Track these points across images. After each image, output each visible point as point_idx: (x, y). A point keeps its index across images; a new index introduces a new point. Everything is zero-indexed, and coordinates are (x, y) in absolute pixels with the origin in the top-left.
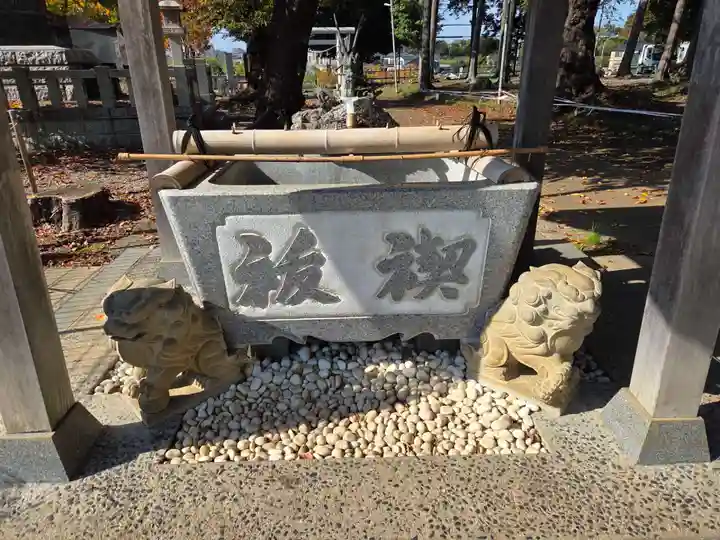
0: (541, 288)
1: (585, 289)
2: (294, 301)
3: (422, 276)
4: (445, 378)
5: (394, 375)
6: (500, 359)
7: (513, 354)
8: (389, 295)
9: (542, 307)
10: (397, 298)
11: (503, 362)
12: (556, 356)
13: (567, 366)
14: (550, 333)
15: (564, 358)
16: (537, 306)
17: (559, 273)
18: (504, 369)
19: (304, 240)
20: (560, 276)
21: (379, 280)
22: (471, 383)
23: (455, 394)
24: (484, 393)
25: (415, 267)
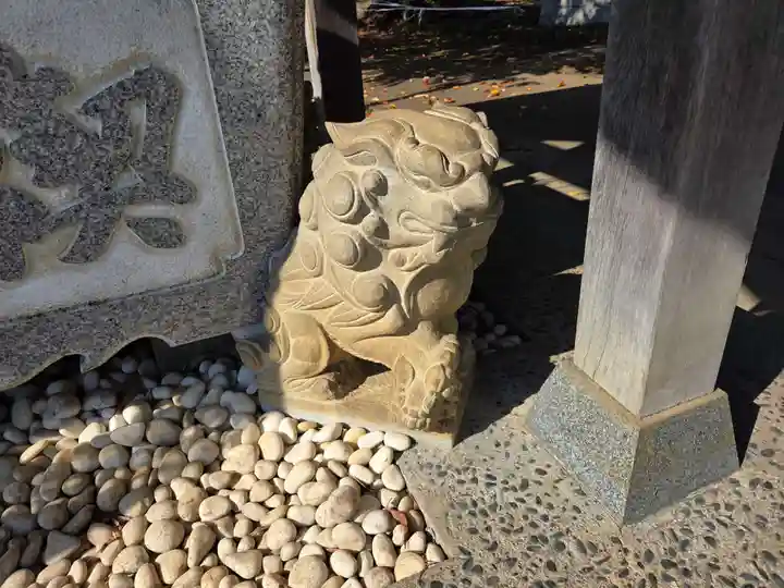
0: (360, 170)
1: (460, 148)
4: (213, 425)
5: (93, 449)
6: (316, 358)
7: (338, 343)
9: (370, 219)
11: (323, 363)
12: (423, 329)
13: (449, 342)
14: (403, 281)
15: (440, 330)
16: (356, 220)
17: (392, 123)
18: (329, 377)
20: (398, 129)
22: (271, 422)
23: (235, 457)
24: (300, 434)
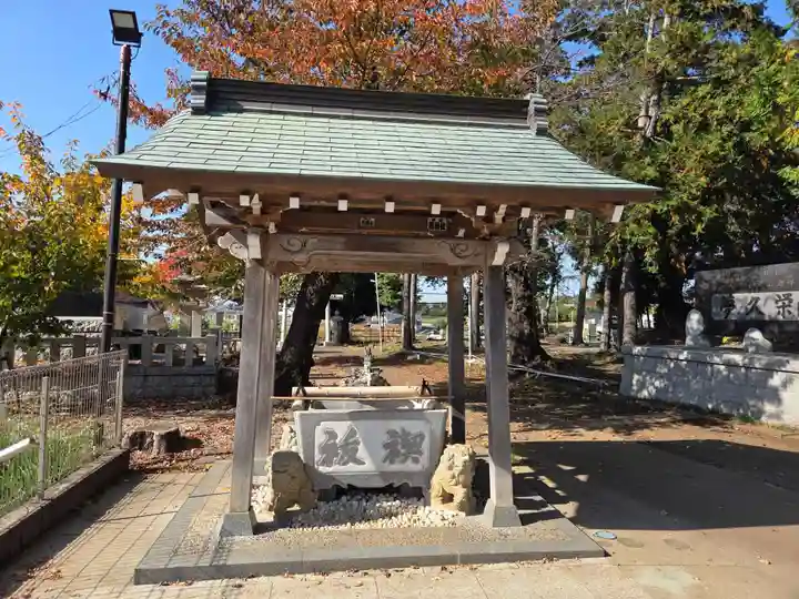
2: (344, 464)
3: (403, 451)
4: (415, 505)
5: (390, 506)
6: (439, 493)
7: (444, 488)
8: (388, 462)
9: (452, 461)
10: (392, 462)
11: (441, 494)
12: (460, 485)
14: (456, 474)
16: (449, 461)
18: (442, 498)
19: (352, 433)
21: (384, 453)
22: (427, 508)
23: (420, 512)
25: (399, 447)
